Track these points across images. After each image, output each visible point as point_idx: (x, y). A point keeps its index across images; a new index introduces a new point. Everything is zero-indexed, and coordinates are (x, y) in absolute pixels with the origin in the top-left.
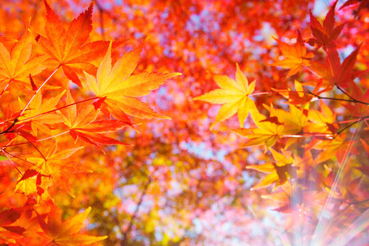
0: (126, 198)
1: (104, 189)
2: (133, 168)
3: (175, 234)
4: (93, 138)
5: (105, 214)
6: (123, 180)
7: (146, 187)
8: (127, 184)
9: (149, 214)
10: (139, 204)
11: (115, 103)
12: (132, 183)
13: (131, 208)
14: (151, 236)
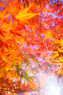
0: (23, 66)
1: (20, 63)
2: (26, 60)
3: (32, 76)
4: (15, 33)
5: (19, 68)
6: (24, 62)
7: (28, 65)
8: (24, 63)
9: (27, 70)
10: (26, 68)
11: (21, 21)
12: (25, 63)
13: (24, 68)
14: (27, 75)
